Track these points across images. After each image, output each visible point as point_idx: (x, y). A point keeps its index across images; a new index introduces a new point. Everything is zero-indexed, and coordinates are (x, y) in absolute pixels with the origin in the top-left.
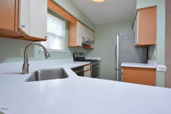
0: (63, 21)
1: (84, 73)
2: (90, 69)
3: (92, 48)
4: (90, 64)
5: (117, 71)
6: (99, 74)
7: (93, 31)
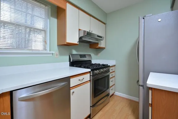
0: (46, 5)
1: (72, 91)
2: (90, 81)
3: (101, 46)
4: (90, 72)
5: (141, 88)
6: (110, 85)
7: (105, 24)
